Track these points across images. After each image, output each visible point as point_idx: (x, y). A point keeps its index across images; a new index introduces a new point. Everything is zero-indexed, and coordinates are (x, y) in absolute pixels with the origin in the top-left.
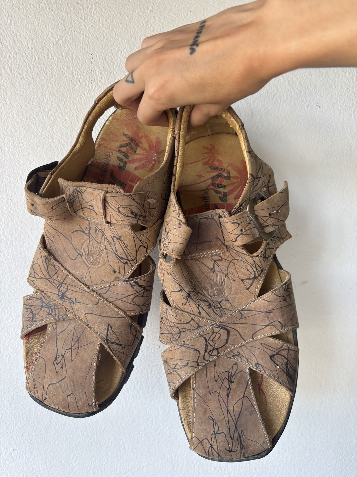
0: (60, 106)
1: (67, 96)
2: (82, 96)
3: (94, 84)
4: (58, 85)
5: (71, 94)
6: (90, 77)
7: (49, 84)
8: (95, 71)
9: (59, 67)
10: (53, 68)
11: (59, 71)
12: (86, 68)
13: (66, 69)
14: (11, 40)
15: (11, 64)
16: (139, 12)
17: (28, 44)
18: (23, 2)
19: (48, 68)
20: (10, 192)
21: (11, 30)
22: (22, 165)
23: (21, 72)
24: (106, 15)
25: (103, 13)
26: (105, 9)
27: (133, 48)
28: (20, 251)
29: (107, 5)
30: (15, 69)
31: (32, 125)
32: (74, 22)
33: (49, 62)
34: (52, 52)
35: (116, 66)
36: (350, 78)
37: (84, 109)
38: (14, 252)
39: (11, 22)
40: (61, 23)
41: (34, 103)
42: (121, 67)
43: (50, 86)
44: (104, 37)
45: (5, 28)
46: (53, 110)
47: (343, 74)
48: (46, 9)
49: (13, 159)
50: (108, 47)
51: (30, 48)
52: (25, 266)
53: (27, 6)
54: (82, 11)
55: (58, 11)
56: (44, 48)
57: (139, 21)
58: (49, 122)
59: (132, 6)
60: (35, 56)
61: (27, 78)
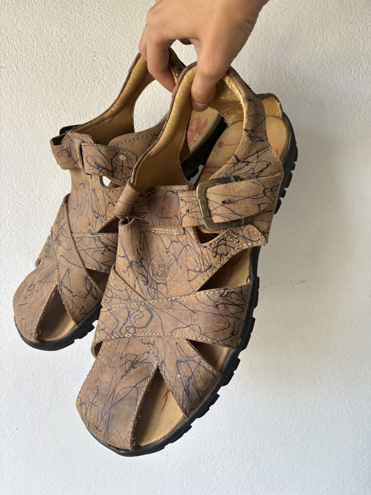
0: (64, 103)
1: (71, 93)
2: (85, 94)
3: (97, 82)
4: (62, 83)
5: (74, 92)
6: (93, 75)
7: (53, 81)
8: (97, 69)
9: (63, 65)
10: (58, 66)
11: (63, 69)
12: (89, 66)
13: (69, 67)
14: (18, 39)
15: (18, 63)
16: (141, 10)
17: (33, 43)
18: (29, 2)
19: (53, 66)
20: (15, 185)
21: (18, 29)
22: (27, 160)
23: (26, 70)
24: (109, 13)
25: (106, 11)
26: (108, 8)
27: (135, 46)
28: (24, 243)
29: (110, 3)
30: (21, 67)
31: (37, 122)
32: (78, 20)
33: (54, 60)
34: (57, 50)
35: (118, 64)
36: (356, 77)
37: (87, 106)
38: (19, 243)
39: (17, 21)
40: (66, 22)
41: (39, 100)
42: (123, 65)
43: (54, 84)
44: (107, 35)
45: (12, 27)
46: (57, 107)
47: (348, 73)
48: (51, 8)
49: (18, 153)
50: (111, 45)
51: (36, 47)
52: (29, 256)
53: (33, 6)
54: (86, 10)
55: (62, 10)
56: (49, 47)
57: (141, 20)
58: (53, 118)
59: (135, 5)
60: (40, 54)
61: (33, 76)
